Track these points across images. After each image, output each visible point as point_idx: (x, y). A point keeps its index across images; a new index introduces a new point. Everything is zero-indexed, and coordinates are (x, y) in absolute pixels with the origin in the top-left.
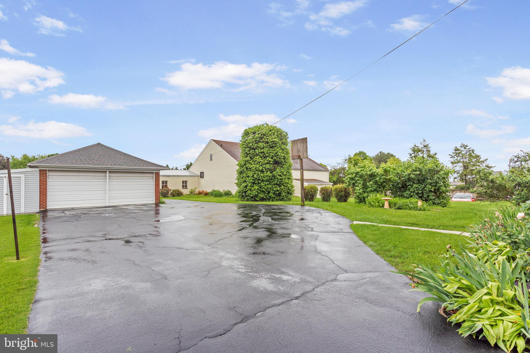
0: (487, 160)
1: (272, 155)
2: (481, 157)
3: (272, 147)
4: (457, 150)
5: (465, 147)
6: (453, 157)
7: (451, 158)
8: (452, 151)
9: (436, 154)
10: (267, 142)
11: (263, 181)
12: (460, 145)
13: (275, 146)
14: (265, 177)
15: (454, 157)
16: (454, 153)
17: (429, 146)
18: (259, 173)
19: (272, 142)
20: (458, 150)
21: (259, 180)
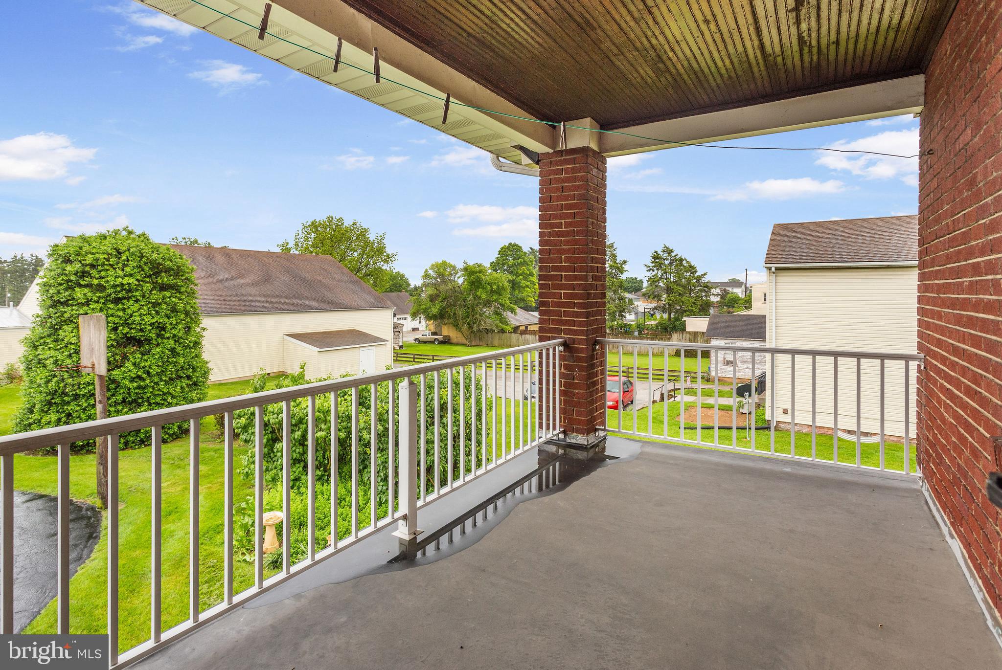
0: (705, 274)
1: (114, 323)
2: (698, 269)
3: (117, 301)
4: (656, 257)
5: (669, 251)
6: (650, 269)
7: (648, 271)
8: (648, 260)
9: (625, 262)
10: (101, 288)
11: (76, 397)
12: (662, 249)
13: (128, 298)
14: (82, 386)
15: (653, 271)
16: (652, 263)
17: (615, 248)
18: (66, 375)
19: (115, 286)
20: (658, 258)
21: (64, 394)
